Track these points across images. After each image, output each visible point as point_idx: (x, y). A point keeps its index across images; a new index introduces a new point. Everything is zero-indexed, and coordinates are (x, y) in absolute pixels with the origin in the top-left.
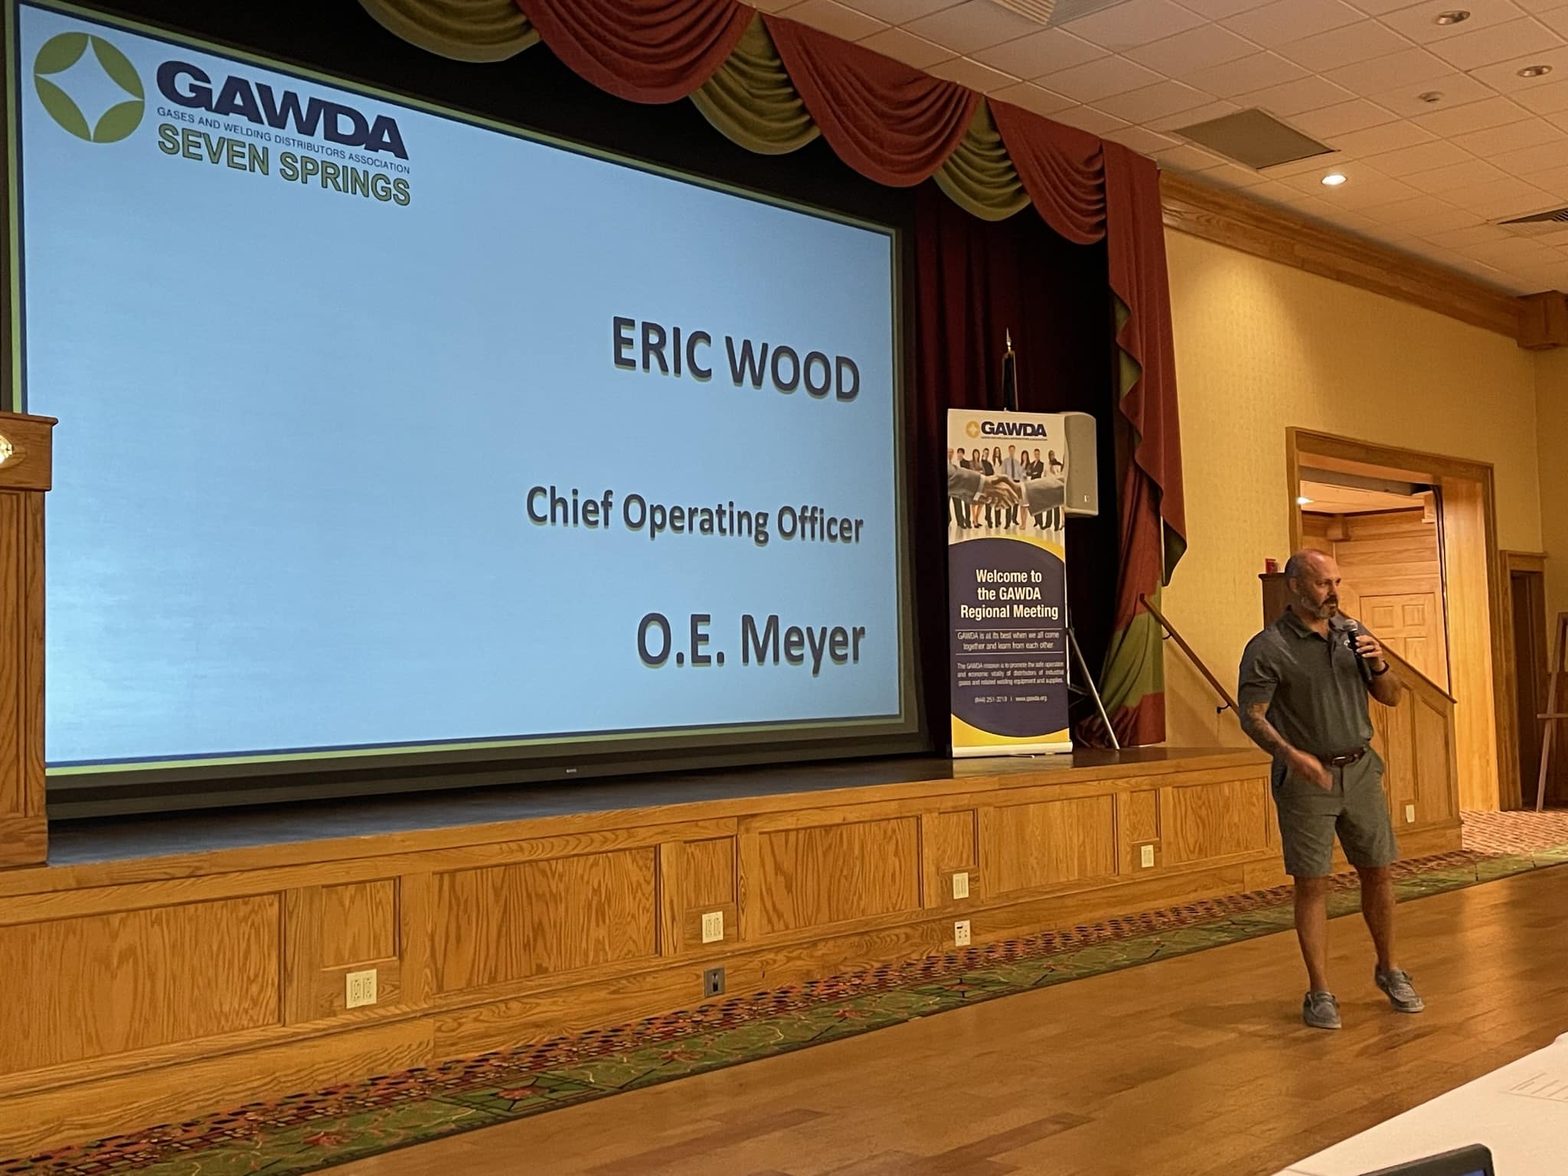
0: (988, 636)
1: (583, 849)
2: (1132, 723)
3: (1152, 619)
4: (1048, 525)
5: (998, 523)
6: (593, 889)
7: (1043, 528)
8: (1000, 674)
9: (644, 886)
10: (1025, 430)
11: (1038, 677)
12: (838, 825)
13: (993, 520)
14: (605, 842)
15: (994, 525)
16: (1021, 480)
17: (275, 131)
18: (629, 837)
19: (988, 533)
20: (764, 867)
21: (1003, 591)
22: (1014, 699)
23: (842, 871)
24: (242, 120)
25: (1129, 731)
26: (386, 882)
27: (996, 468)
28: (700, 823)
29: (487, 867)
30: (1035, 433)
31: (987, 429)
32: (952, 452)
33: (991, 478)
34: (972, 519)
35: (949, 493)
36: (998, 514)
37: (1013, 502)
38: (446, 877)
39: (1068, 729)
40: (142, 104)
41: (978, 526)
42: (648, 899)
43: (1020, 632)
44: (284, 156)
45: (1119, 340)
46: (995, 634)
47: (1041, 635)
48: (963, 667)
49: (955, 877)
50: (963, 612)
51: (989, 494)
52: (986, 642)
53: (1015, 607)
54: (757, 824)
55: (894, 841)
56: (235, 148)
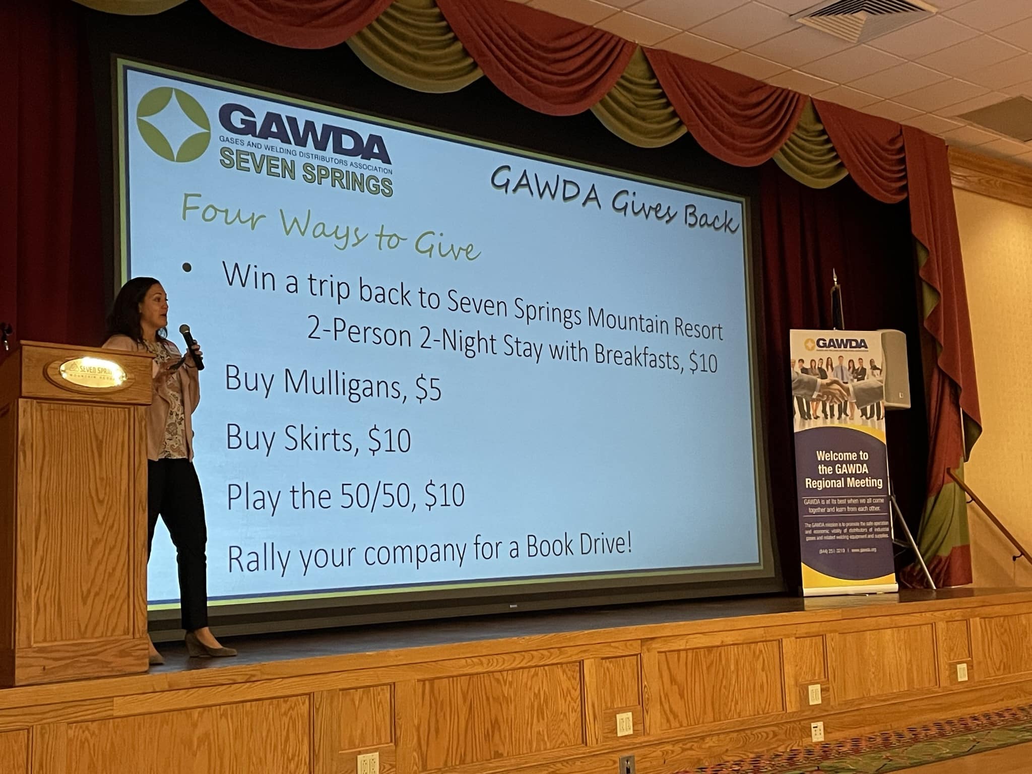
0: (828, 502)
1: (526, 664)
2: (945, 568)
3: (957, 487)
4: (872, 415)
5: (832, 415)
6: (535, 693)
7: (867, 419)
8: (839, 531)
9: (572, 691)
10: (851, 344)
11: (869, 533)
12: (718, 647)
13: (829, 413)
14: (543, 658)
15: (829, 417)
16: (849, 382)
17: (299, 149)
18: (561, 653)
19: (825, 422)
20: (661, 676)
21: (838, 467)
22: (850, 550)
23: (722, 682)
24: (276, 142)
25: (942, 575)
26: (385, 687)
27: (829, 373)
28: (613, 644)
29: (456, 676)
30: (858, 346)
31: (821, 344)
32: (795, 362)
33: (825, 381)
34: (811, 412)
35: (793, 393)
36: (832, 408)
37: (843, 399)
38: (427, 683)
39: (894, 574)
40: (209, 134)
41: (817, 418)
42: (575, 703)
43: (853, 498)
44: (306, 166)
45: (921, 274)
46: (833, 500)
47: (869, 501)
48: (809, 526)
49: (810, 688)
50: (807, 483)
51: (824, 393)
52: (826, 506)
53: (848, 479)
54: (656, 645)
55: (761, 658)
56: (272, 162)
